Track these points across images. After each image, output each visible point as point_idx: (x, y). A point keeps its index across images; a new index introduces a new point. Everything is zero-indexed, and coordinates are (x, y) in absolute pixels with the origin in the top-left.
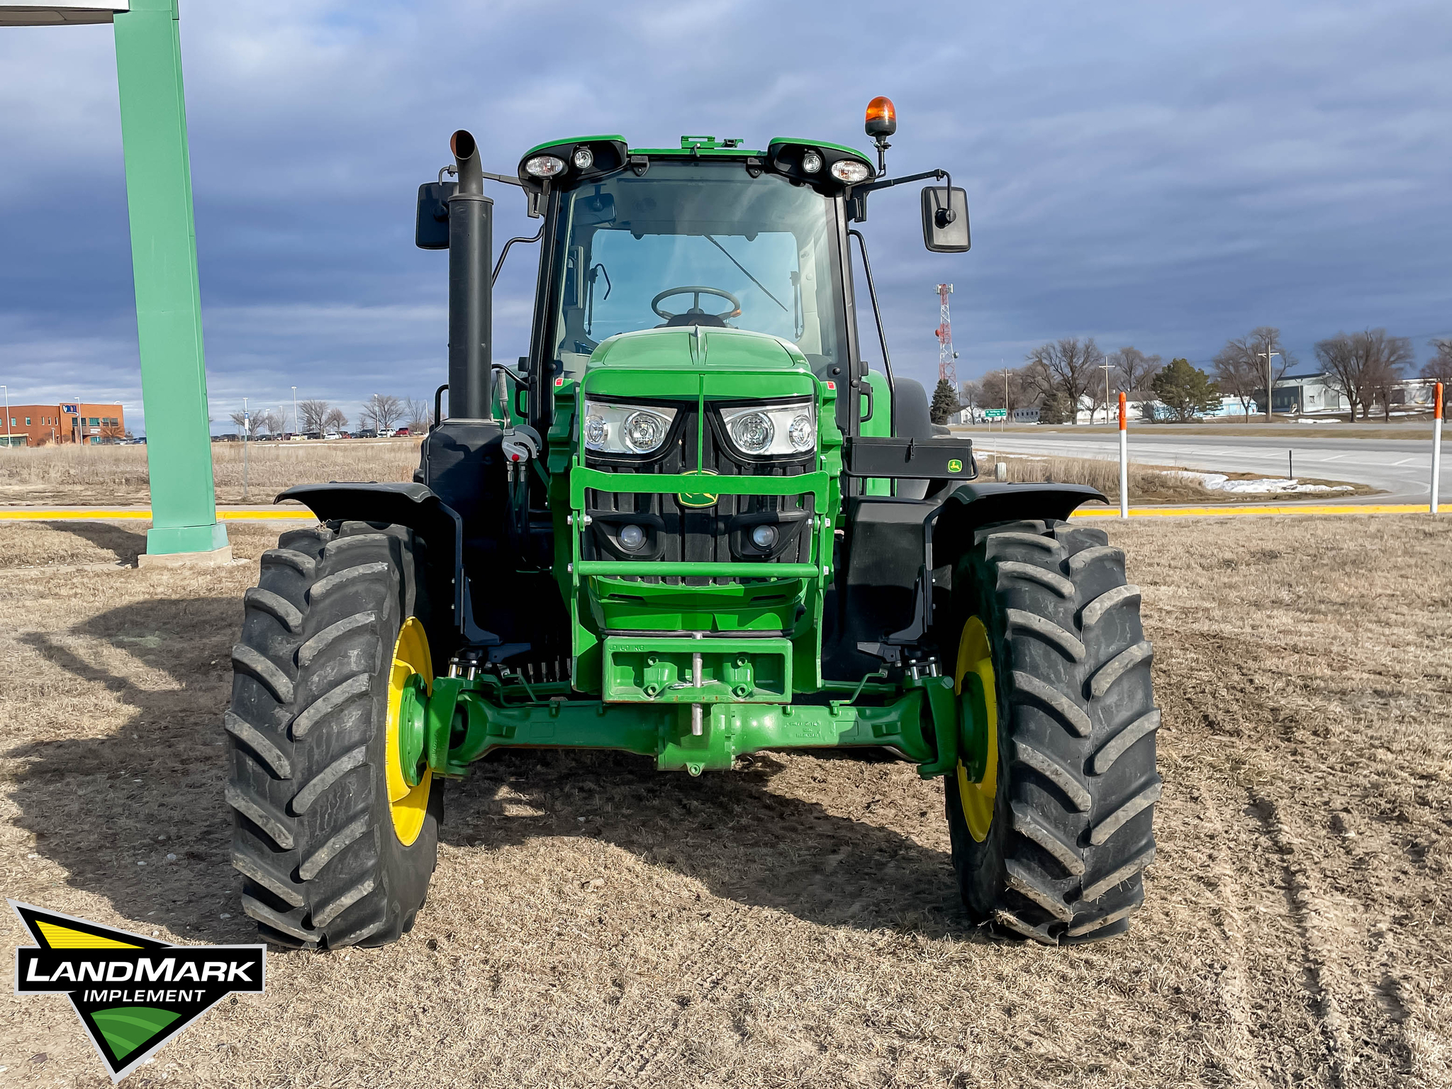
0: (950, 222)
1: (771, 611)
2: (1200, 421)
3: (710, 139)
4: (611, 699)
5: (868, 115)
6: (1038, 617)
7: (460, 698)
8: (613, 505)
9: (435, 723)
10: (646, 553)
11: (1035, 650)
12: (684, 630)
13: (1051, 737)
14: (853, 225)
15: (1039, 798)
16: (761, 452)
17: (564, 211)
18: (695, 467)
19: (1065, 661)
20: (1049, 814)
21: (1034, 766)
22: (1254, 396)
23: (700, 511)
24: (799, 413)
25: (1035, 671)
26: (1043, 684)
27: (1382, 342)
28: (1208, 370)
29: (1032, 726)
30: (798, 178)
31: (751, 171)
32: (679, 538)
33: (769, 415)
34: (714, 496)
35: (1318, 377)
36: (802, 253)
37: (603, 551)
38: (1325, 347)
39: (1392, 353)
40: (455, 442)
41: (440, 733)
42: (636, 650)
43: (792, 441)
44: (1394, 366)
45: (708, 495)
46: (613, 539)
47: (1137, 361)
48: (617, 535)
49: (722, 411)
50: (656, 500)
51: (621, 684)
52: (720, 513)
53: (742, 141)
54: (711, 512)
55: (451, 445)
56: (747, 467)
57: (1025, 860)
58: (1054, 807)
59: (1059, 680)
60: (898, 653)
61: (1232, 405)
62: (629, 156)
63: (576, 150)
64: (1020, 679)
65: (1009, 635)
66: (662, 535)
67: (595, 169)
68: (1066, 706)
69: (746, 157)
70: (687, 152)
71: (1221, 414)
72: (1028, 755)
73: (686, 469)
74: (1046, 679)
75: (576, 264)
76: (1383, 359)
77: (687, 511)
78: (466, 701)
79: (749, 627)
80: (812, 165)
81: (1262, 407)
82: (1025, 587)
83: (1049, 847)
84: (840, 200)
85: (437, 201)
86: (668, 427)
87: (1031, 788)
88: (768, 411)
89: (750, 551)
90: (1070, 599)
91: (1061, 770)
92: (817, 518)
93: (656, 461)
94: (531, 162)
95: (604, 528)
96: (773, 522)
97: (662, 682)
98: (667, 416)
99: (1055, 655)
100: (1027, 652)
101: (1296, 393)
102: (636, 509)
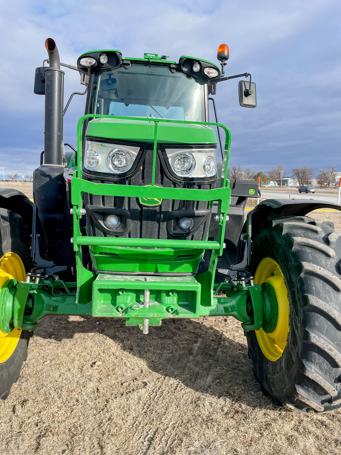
0: (250, 95)
1: (187, 263)
2: (265, 187)
3: (156, 55)
4: (96, 316)
5: (218, 51)
6: (319, 267)
7: (31, 292)
8: (101, 203)
9: (17, 306)
10: (120, 230)
11: (318, 284)
12: (140, 271)
13: (327, 330)
14: (211, 96)
15: (319, 360)
16: (187, 176)
17: (96, 82)
18: (150, 182)
19: (334, 290)
20: (323, 368)
21: (319, 346)
22: (277, 181)
23: (151, 209)
24: (209, 154)
25: (318, 295)
26: (324, 303)
27: (307, 169)
28: (267, 175)
29: (317, 324)
30: (190, 74)
31: (172, 70)
32: (139, 223)
33: (193, 154)
34: (160, 200)
35: (292, 177)
36: (186, 114)
37: (96, 229)
38: (294, 170)
39: (310, 172)
40: (45, 173)
41: (19, 310)
42: (112, 288)
43: (205, 170)
44: (310, 176)
45: (156, 199)
46: (101, 222)
47: (250, 172)
48: (104, 220)
49: (167, 150)
50: (126, 201)
51: (104, 304)
52: (163, 210)
53: (169, 57)
54: (158, 209)
55: (44, 175)
56: (179, 184)
57: (306, 387)
58: (326, 365)
59: (331, 300)
60: (236, 274)
61: (272, 184)
62: (123, 60)
63: (100, 55)
64: (312, 299)
65: (302, 275)
66: (129, 221)
67: (108, 65)
68: (337, 315)
69: (170, 64)
70: (146, 60)
71: (270, 185)
72: (316, 339)
73: (144, 183)
74: (324, 300)
75: (100, 106)
76: (307, 174)
77: (144, 208)
78: (34, 294)
79: (175, 271)
80: (196, 68)
81: (279, 184)
82: (308, 250)
83: (322, 385)
84: (206, 85)
85: (42, 74)
86: (134, 158)
87: (315, 354)
88: (193, 152)
89: (178, 231)
90: (333, 257)
91: (333, 348)
92: (221, 215)
93: (127, 178)
94: (82, 60)
95: (97, 216)
96: (193, 216)
97: (126, 304)
98: (134, 152)
99: (328, 287)
100: (313, 285)
101: (287, 181)
102: (115, 205)
